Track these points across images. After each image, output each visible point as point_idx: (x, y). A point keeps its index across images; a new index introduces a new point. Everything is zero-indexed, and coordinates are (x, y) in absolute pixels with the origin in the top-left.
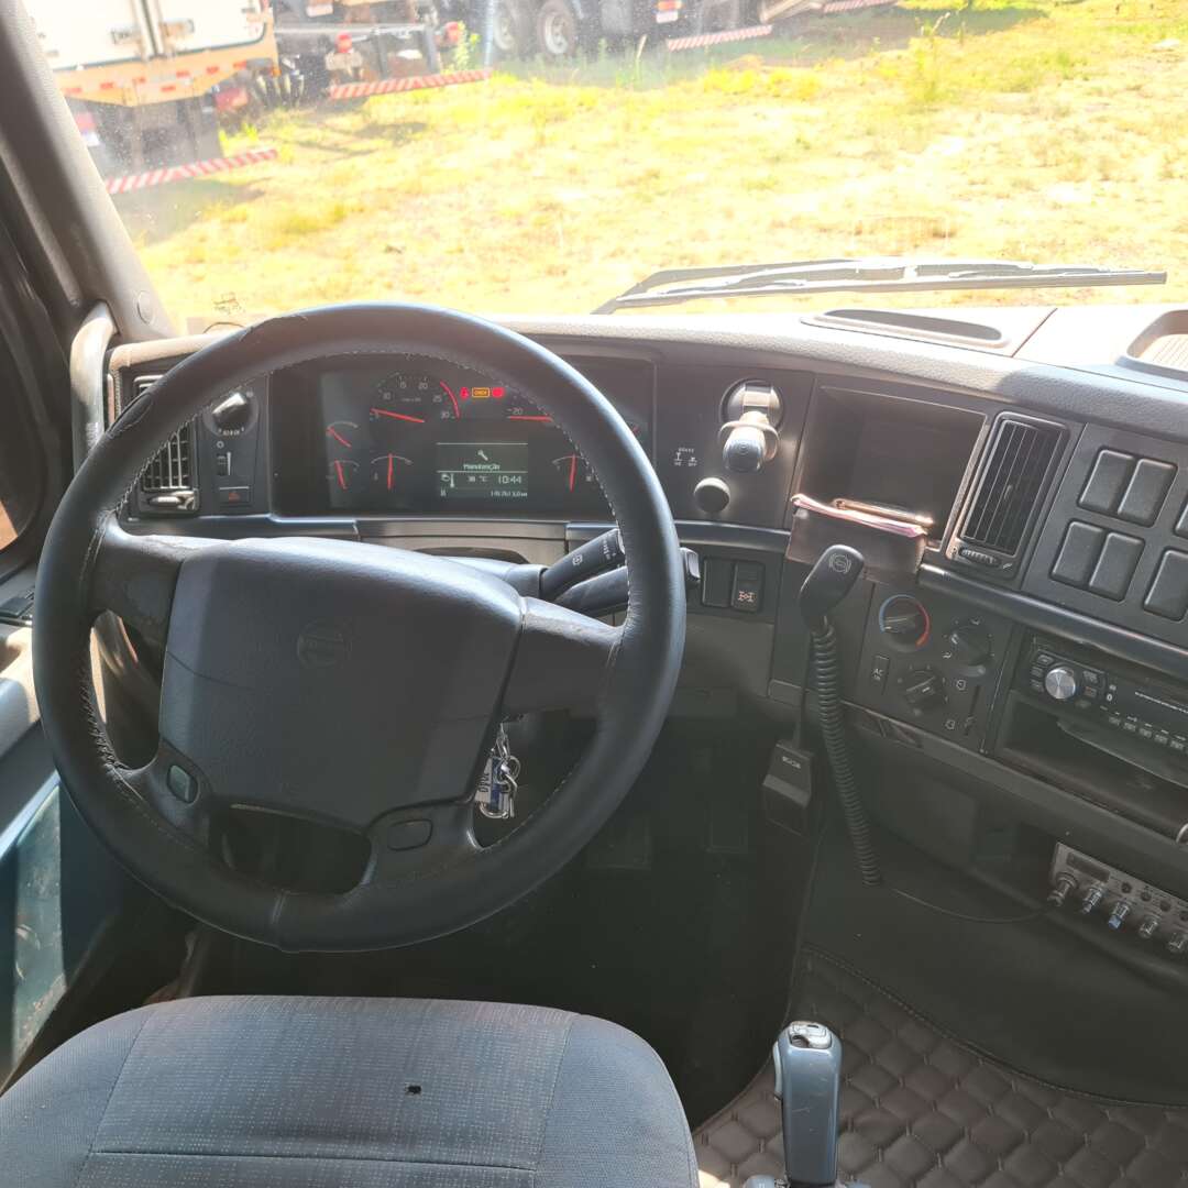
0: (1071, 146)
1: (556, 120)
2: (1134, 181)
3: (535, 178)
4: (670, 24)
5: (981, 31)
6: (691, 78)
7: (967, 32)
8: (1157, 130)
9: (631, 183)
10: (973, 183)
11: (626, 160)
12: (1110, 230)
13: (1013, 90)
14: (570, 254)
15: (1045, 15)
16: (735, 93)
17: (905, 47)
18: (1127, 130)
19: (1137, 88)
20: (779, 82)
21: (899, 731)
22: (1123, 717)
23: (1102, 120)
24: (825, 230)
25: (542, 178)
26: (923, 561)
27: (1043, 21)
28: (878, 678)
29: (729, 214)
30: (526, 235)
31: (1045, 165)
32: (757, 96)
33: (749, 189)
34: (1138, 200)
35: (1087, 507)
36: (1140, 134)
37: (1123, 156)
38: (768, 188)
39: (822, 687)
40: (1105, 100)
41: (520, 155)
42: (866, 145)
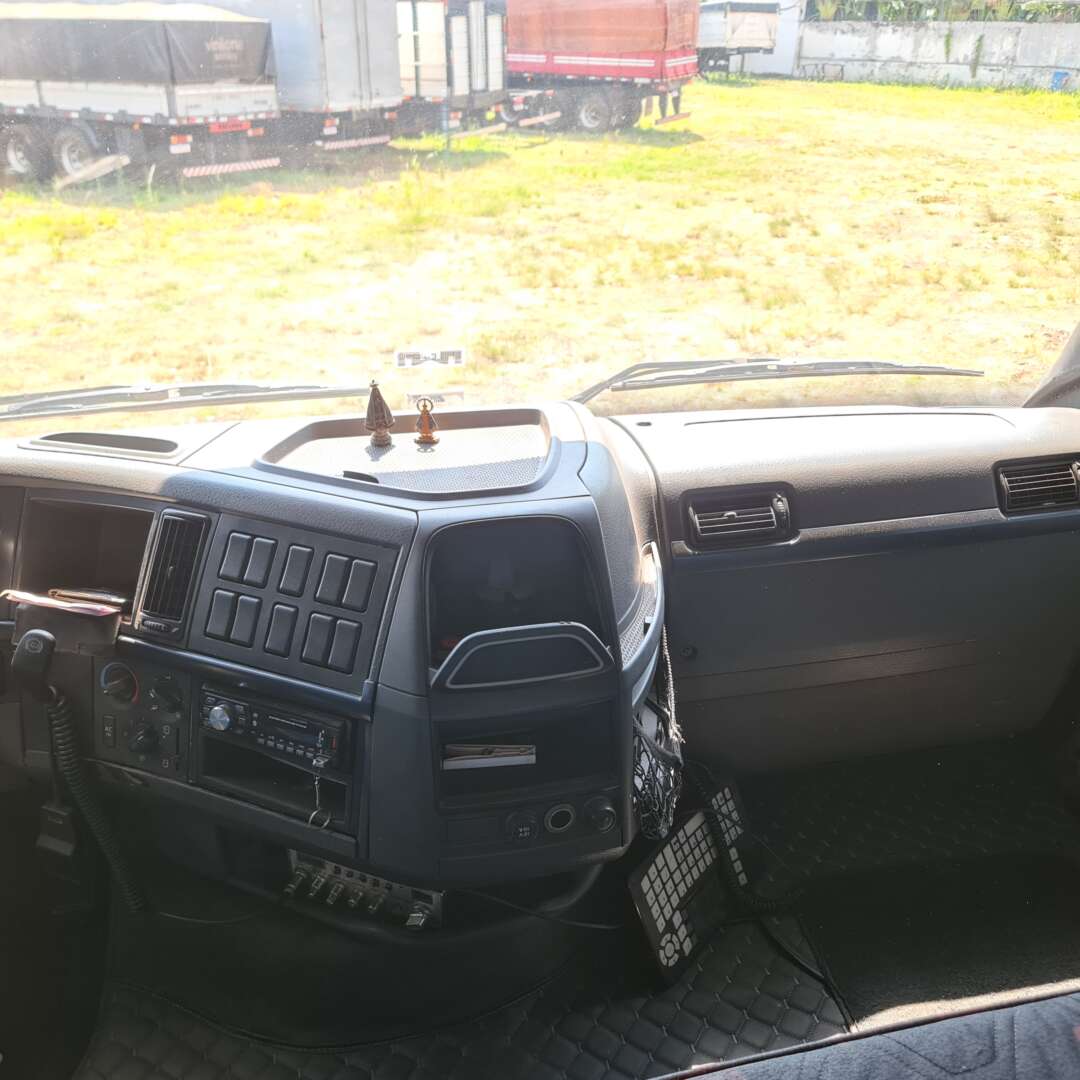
0: (530, 261)
1: (75, 238)
2: (575, 287)
3: (52, 291)
4: (184, 155)
5: (456, 168)
6: (209, 201)
7: (446, 168)
8: (591, 248)
9: (150, 294)
10: (454, 290)
11: (145, 274)
12: (560, 326)
13: (483, 215)
14: (89, 360)
15: (507, 156)
16: (250, 215)
17: (396, 178)
18: (569, 248)
19: (577, 215)
20: (289, 205)
21: (129, 776)
22: (266, 737)
23: (551, 240)
24: (330, 331)
25: (59, 291)
26: (120, 633)
27: (505, 161)
28: (109, 735)
29: (243, 321)
30: (41, 345)
31: (509, 275)
32: (270, 217)
33: (263, 297)
34: (579, 303)
35: (225, 578)
36: (580, 250)
37: (568, 268)
38: (281, 296)
39: (63, 755)
40: (552, 224)
41: (36, 270)
42: (365, 258)
